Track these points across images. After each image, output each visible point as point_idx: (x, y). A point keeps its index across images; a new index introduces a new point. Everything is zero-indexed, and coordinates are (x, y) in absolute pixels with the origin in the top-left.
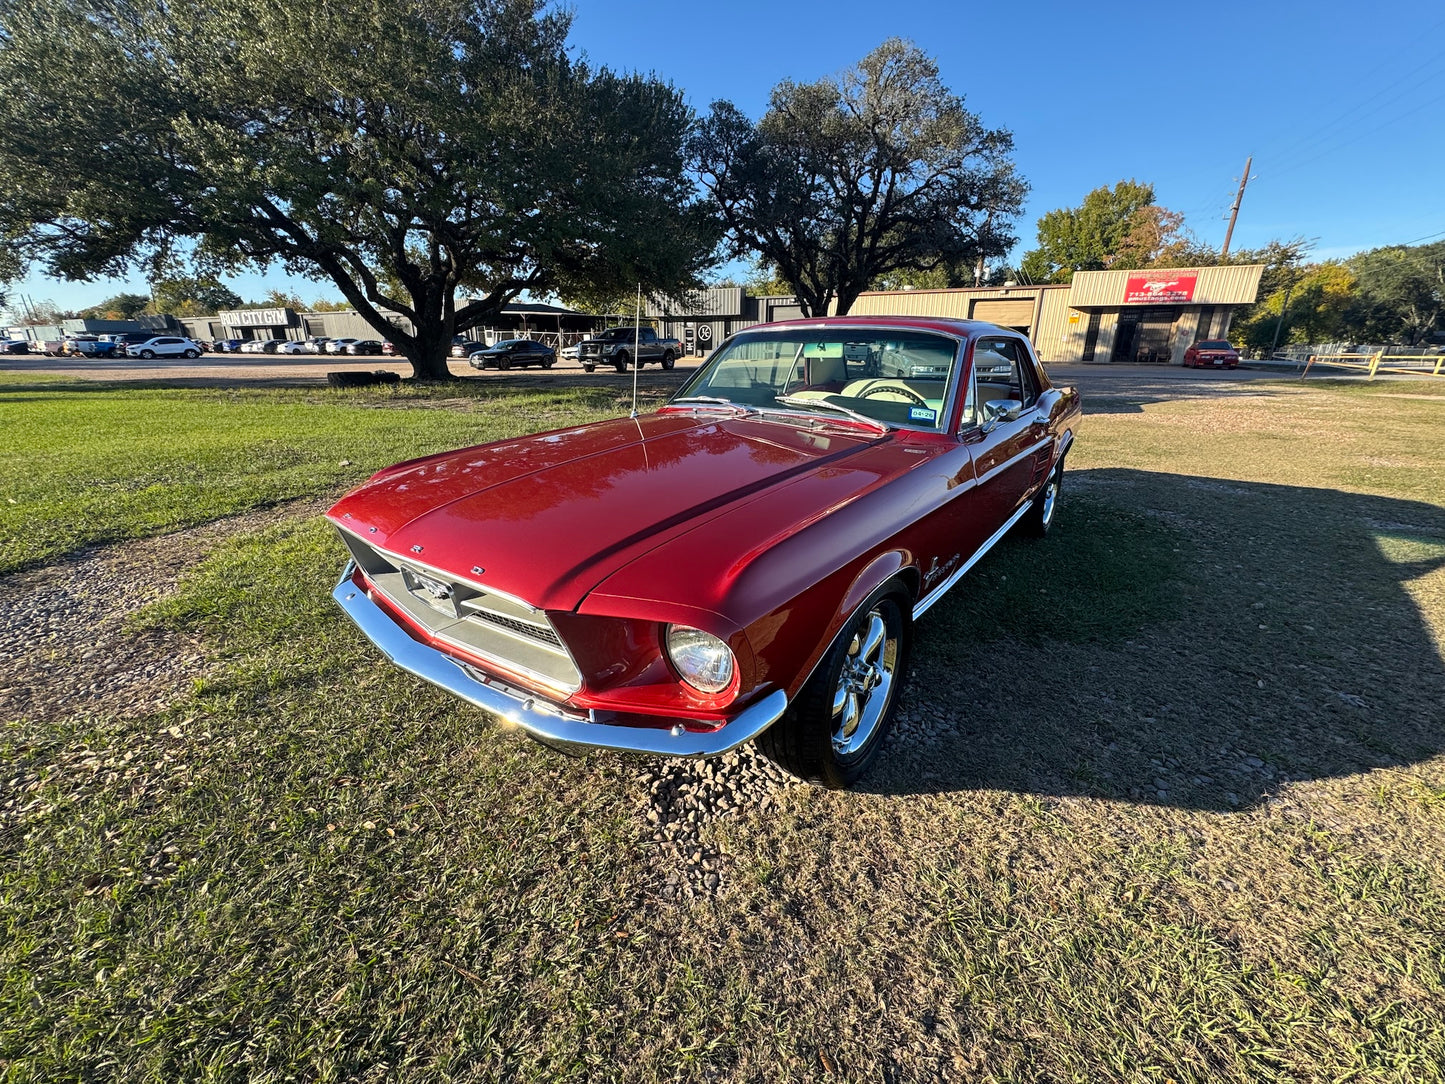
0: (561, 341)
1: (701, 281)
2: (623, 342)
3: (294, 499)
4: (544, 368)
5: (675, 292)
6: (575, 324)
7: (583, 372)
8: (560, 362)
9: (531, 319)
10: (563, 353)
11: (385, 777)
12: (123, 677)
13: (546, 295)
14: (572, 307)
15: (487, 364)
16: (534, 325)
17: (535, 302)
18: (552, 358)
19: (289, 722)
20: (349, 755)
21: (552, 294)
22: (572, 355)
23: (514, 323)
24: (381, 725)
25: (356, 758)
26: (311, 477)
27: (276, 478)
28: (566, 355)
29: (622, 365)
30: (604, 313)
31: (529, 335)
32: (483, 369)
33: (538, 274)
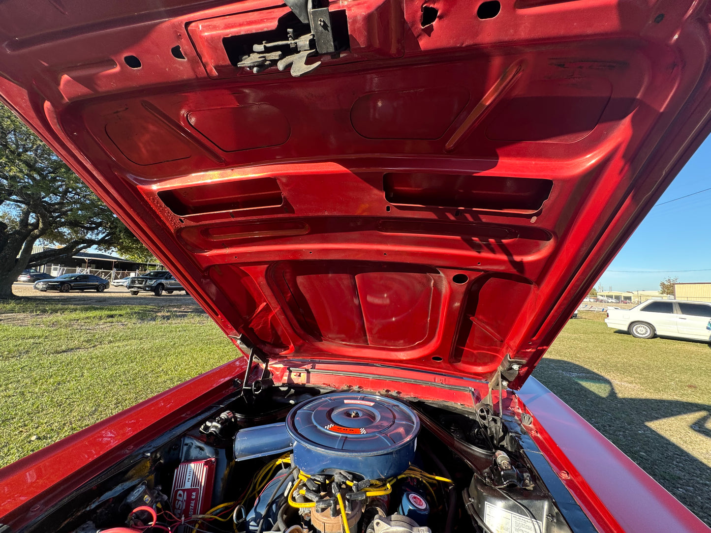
0: (113, 276)
2: (162, 279)
4: (98, 291)
6: (125, 267)
7: (129, 295)
8: (111, 288)
9: (91, 263)
10: (113, 283)
13: (109, 249)
14: (125, 257)
15: (52, 288)
16: (94, 266)
17: (100, 253)
18: (106, 285)
21: (114, 249)
22: (120, 284)
23: (80, 263)
28: (115, 284)
29: (159, 292)
30: (147, 262)
31: (88, 271)
32: (45, 291)
33: (107, 238)
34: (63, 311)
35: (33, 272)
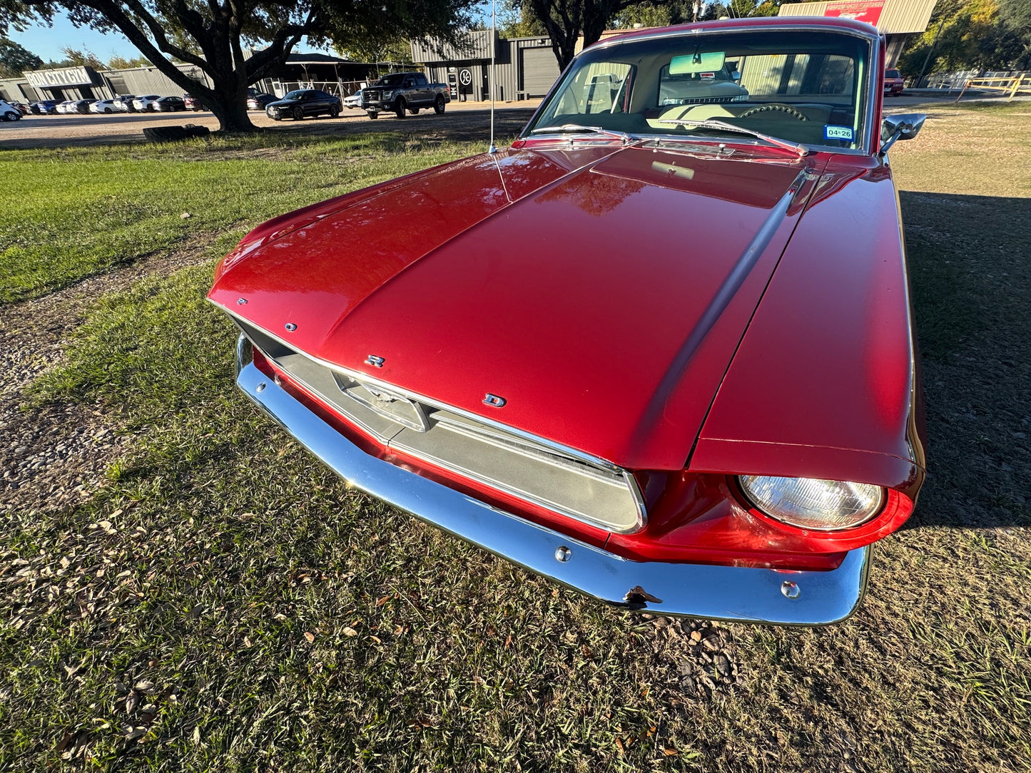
0: (341, 90)
1: (468, 19)
2: (399, 88)
3: (150, 254)
4: (333, 117)
5: (446, 33)
6: (352, 72)
7: (368, 119)
8: (345, 112)
10: (346, 101)
11: (343, 567)
12: (35, 461)
13: (323, 42)
14: (345, 56)
15: (283, 115)
16: (314, 75)
18: (338, 107)
19: (222, 507)
20: (298, 542)
21: (327, 42)
22: (354, 103)
23: (298, 73)
24: (317, 500)
25: (305, 544)
26: (159, 230)
27: (126, 233)
28: (349, 104)
29: (401, 111)
30: (375, 61)
31: (312, 85)
32: (280, 120)
33: (313, 19)
34: (307, 143)
35: (257, 94)
